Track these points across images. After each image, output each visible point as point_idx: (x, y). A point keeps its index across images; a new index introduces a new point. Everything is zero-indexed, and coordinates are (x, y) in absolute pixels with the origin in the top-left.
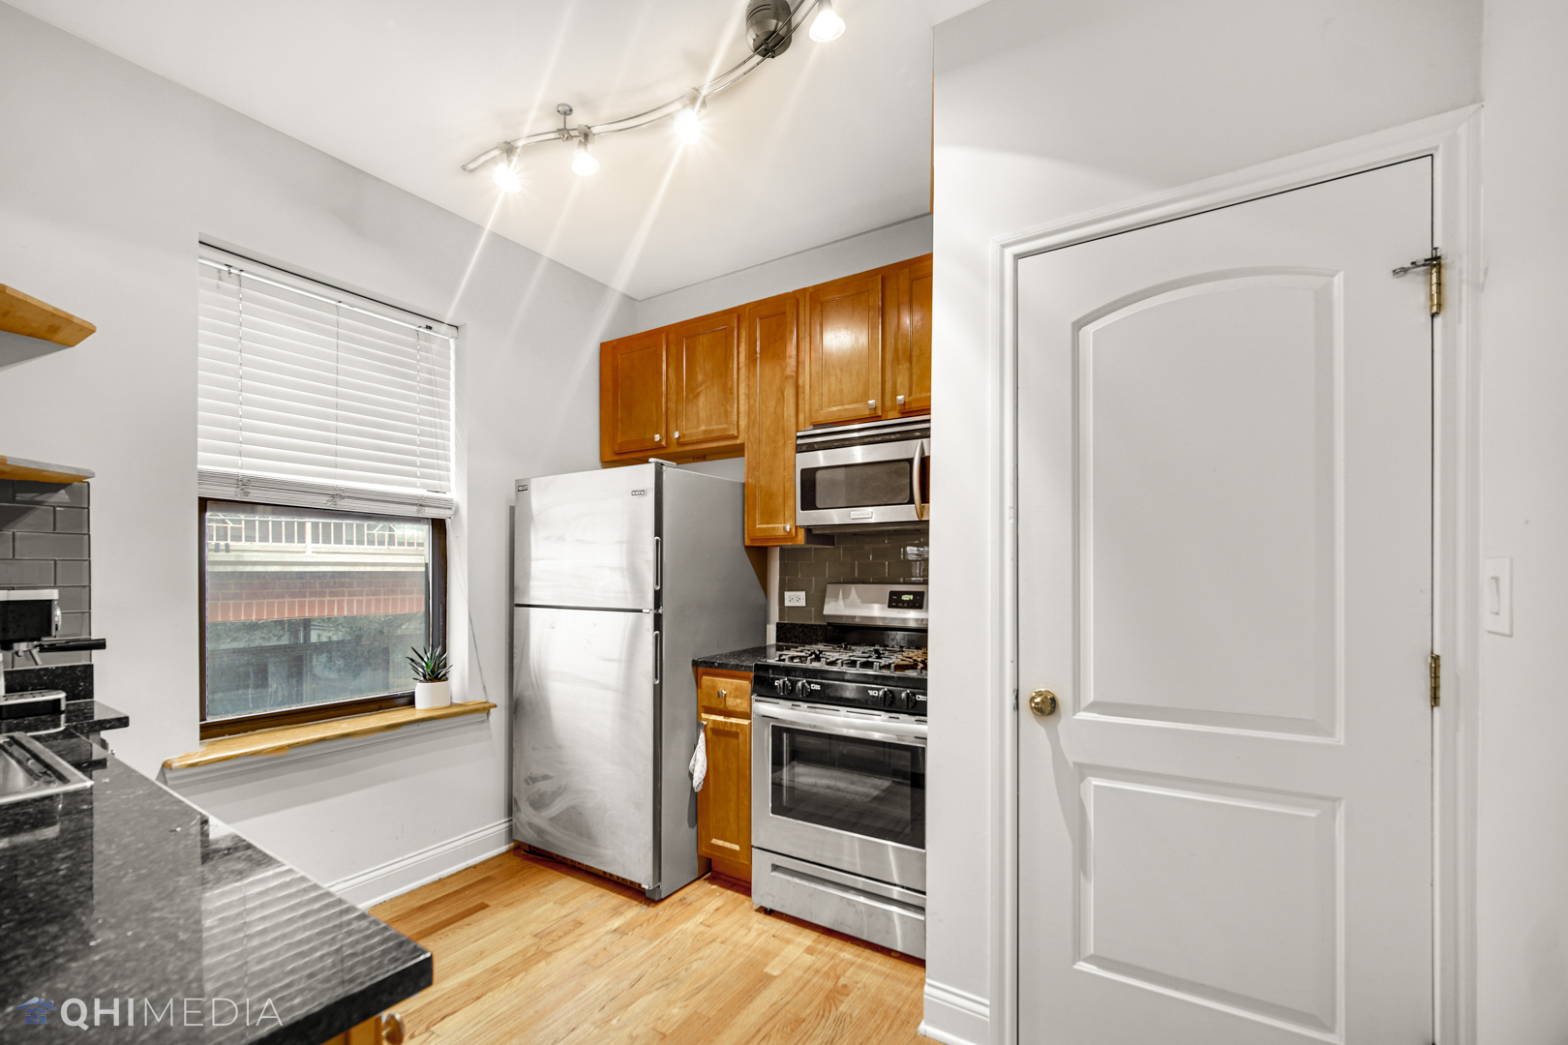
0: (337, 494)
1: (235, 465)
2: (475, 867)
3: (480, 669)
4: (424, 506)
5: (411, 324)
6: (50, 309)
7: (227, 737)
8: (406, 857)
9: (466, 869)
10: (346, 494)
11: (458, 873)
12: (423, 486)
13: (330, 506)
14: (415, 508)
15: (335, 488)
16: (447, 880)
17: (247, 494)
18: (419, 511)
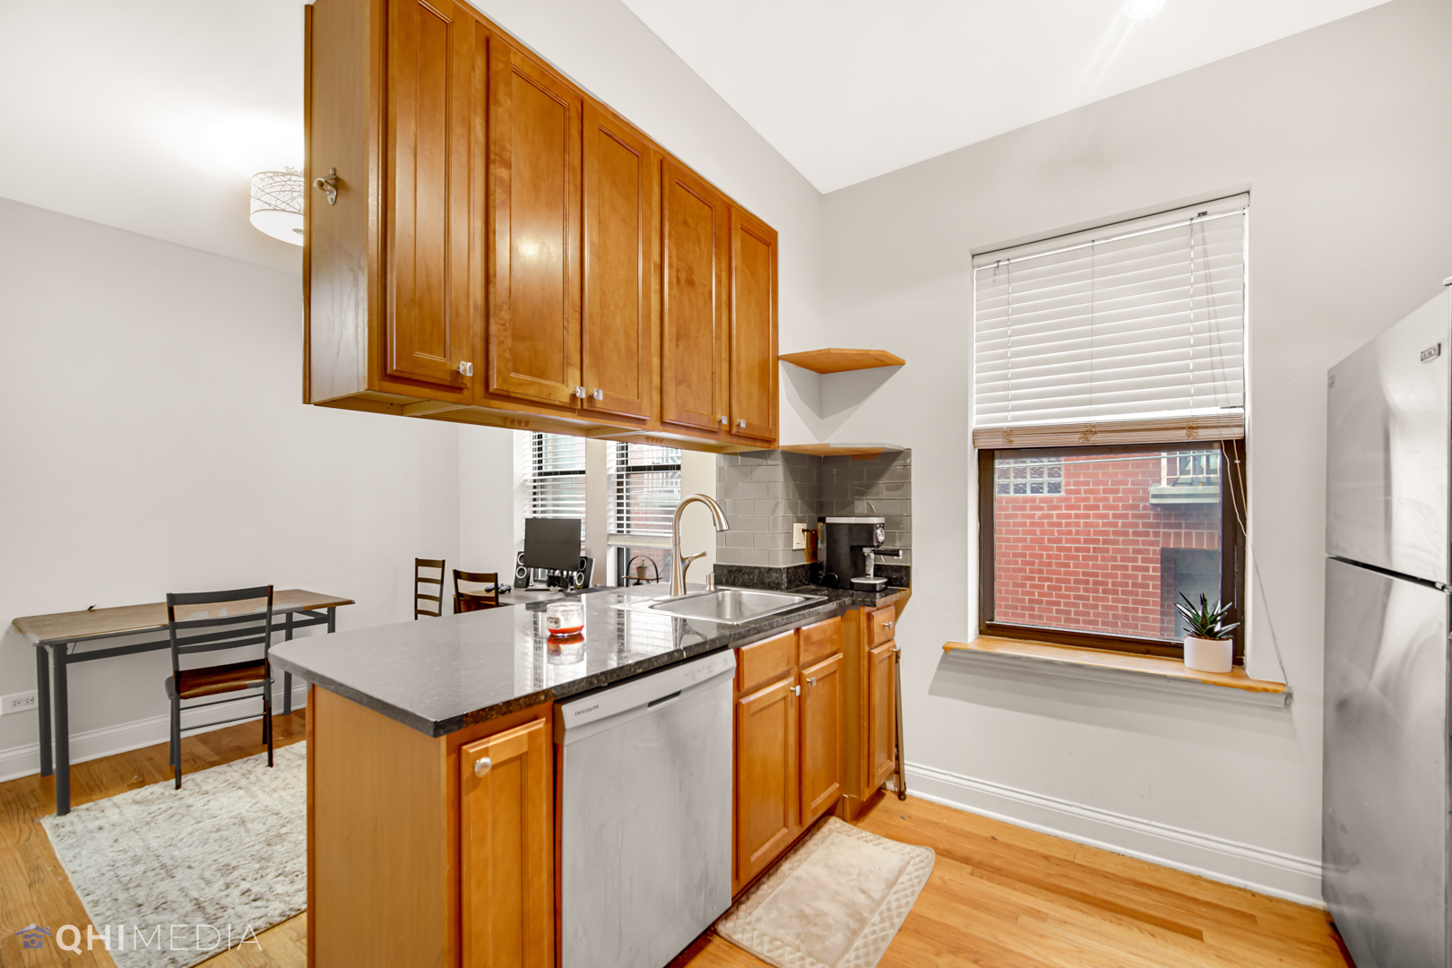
0: (1090, 429)
1: (1005, 420)
2: (1254, 894)
3: (1274, 637)
4: (1197, 428)
5: (1181, 220)
6: (855, 352)
7: (1006, 639)
8: (1153, 823)
9: (1240, 889)
10: (1097, 429)
11: (1229, 886)
12: (1215, 403)
13: (1082, 442)
14: (1184, 432)
15: (1086, 425)
16: (1205, 884)
17: (1011, 442)
18: (1189, 436)
